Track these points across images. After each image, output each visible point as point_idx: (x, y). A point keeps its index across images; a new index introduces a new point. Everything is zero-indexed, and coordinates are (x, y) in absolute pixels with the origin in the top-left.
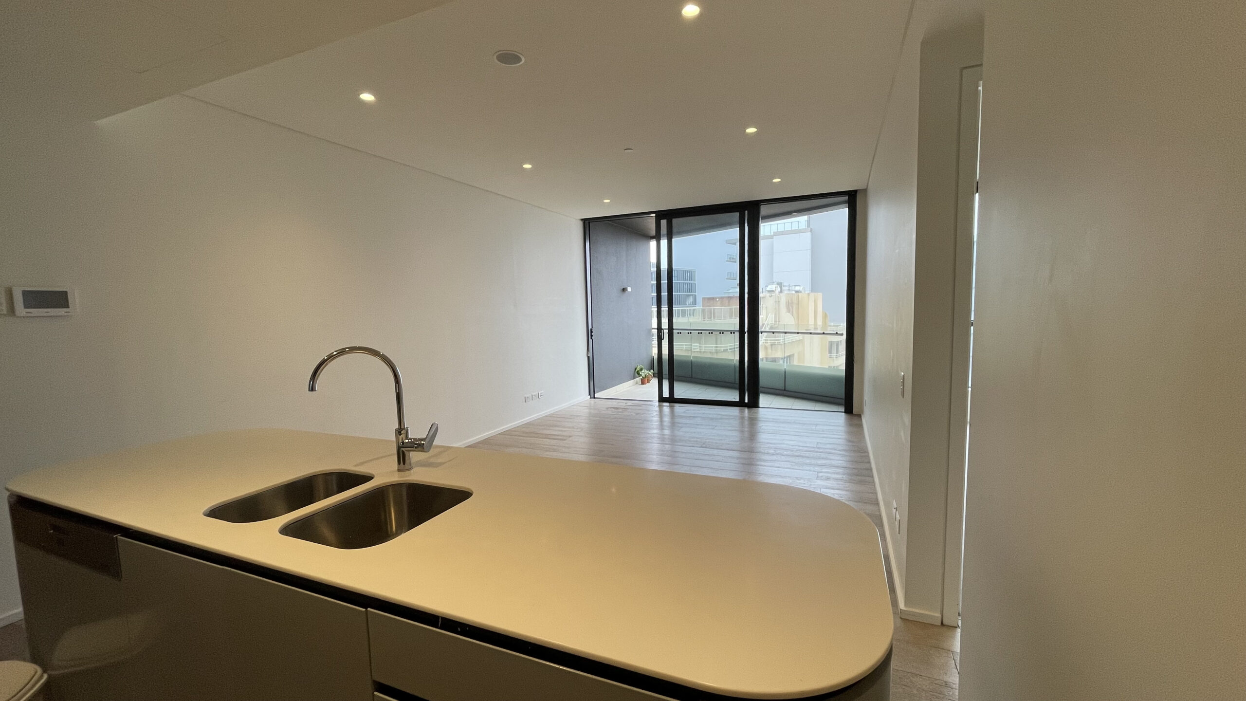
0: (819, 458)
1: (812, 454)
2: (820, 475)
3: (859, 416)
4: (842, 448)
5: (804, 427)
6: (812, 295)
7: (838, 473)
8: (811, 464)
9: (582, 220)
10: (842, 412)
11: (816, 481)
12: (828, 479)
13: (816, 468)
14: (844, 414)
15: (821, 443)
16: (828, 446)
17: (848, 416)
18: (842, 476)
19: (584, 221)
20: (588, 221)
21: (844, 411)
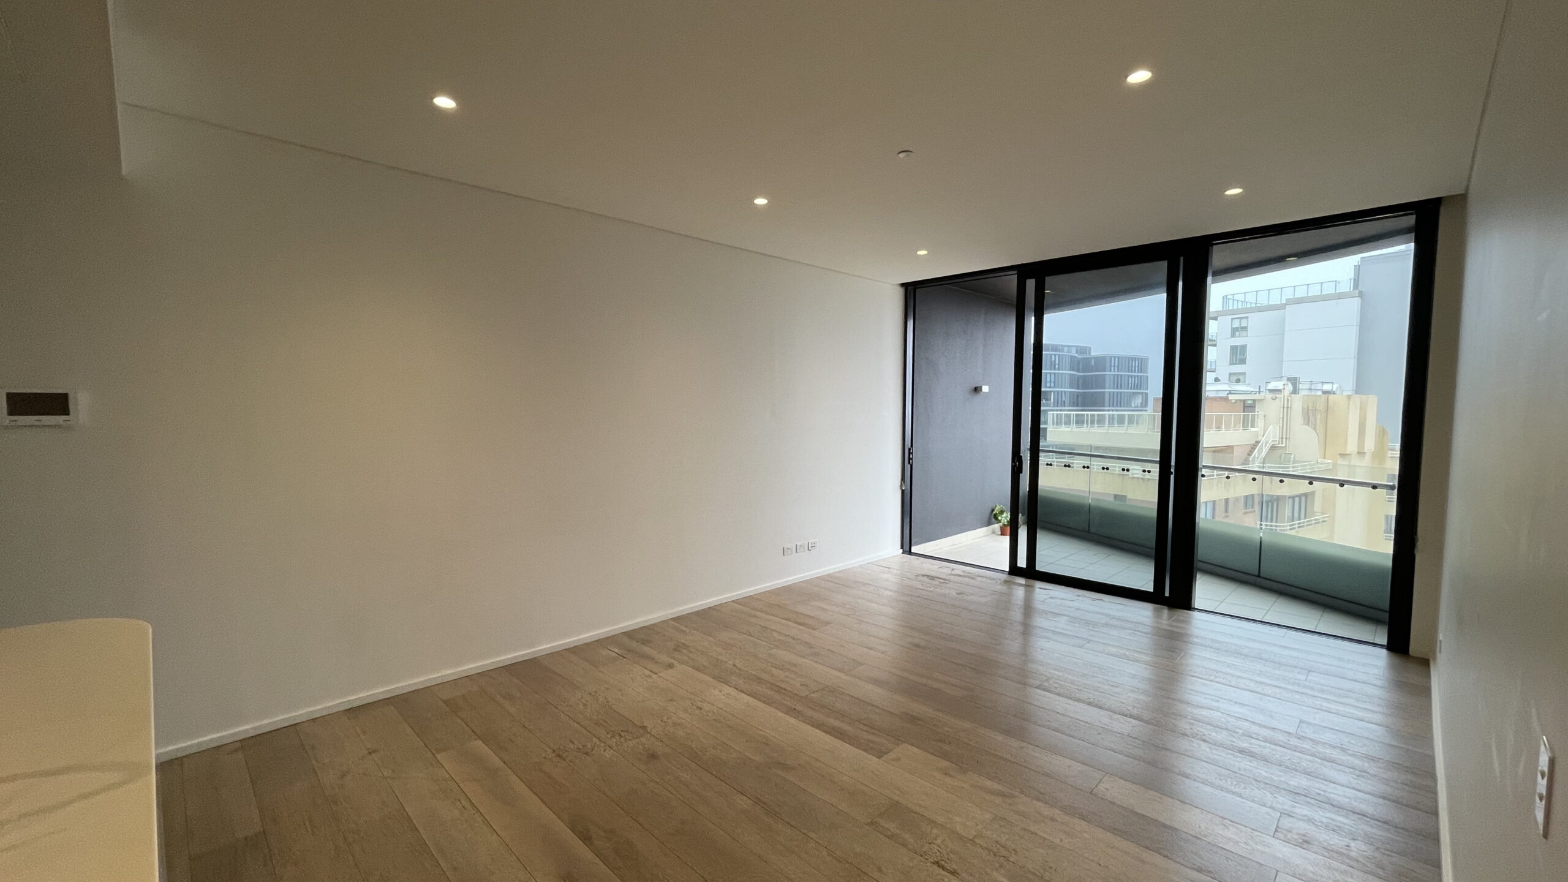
0: (1294, 769)
1: (1278, 753)
2: (1286, 823)
3: (1425, 663)
4: (1364, 750)
5: (1278, 672)
6: (1357, 399)
7: (1336, 830)
8: (1267, 784)
9: (903, 285)
10: (1381, 646)
11: (1271, 841)
12: (1305, 842)
13: (1281, 799)
14: (1384, 652)
15: (1308, 723)
16: (1328, 737)
17: (1397, 660)
18: (1347, 841)
19: (905, 286)
20: (912, 287)
21: (1385, 642)
